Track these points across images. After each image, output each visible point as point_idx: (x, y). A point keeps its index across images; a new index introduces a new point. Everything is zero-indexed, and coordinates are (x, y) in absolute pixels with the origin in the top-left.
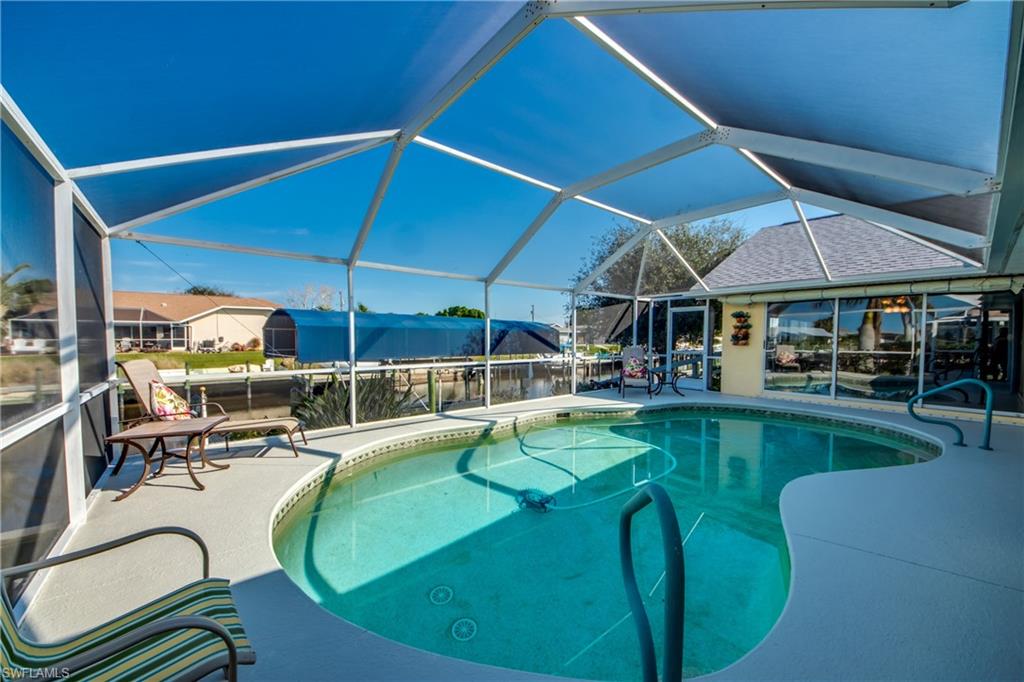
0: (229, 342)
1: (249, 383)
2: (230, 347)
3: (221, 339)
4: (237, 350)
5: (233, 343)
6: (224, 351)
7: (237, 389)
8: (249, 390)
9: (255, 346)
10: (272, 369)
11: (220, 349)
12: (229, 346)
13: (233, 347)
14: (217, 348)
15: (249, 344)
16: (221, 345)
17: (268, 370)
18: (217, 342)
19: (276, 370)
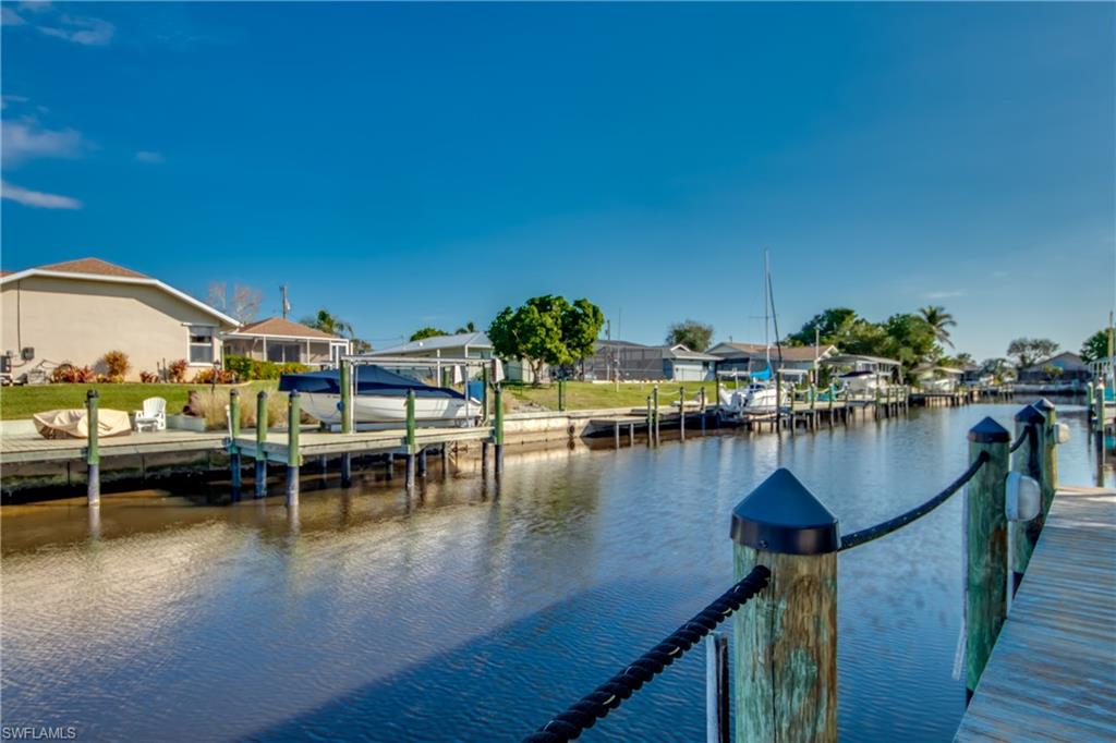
0: (49, 358)
1: (94, 462)
2: (49, 372)
3: (27, 354)
4: (68, 379)
5: (60, 361)
6: (35, 381)
7: (61, 478)
8: (95, 482)
9: (113, 372)
10: (161, 423)
11: (24, 379)
12: (49, 370)
13: (57, 372)
14: (15, 375)
15: (100, 365)
16: (29, 366)
17: (150, 427)
18: (16, 360)
19: (171, 426)
